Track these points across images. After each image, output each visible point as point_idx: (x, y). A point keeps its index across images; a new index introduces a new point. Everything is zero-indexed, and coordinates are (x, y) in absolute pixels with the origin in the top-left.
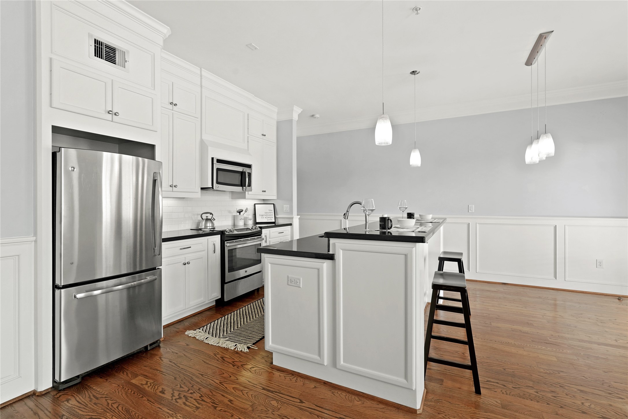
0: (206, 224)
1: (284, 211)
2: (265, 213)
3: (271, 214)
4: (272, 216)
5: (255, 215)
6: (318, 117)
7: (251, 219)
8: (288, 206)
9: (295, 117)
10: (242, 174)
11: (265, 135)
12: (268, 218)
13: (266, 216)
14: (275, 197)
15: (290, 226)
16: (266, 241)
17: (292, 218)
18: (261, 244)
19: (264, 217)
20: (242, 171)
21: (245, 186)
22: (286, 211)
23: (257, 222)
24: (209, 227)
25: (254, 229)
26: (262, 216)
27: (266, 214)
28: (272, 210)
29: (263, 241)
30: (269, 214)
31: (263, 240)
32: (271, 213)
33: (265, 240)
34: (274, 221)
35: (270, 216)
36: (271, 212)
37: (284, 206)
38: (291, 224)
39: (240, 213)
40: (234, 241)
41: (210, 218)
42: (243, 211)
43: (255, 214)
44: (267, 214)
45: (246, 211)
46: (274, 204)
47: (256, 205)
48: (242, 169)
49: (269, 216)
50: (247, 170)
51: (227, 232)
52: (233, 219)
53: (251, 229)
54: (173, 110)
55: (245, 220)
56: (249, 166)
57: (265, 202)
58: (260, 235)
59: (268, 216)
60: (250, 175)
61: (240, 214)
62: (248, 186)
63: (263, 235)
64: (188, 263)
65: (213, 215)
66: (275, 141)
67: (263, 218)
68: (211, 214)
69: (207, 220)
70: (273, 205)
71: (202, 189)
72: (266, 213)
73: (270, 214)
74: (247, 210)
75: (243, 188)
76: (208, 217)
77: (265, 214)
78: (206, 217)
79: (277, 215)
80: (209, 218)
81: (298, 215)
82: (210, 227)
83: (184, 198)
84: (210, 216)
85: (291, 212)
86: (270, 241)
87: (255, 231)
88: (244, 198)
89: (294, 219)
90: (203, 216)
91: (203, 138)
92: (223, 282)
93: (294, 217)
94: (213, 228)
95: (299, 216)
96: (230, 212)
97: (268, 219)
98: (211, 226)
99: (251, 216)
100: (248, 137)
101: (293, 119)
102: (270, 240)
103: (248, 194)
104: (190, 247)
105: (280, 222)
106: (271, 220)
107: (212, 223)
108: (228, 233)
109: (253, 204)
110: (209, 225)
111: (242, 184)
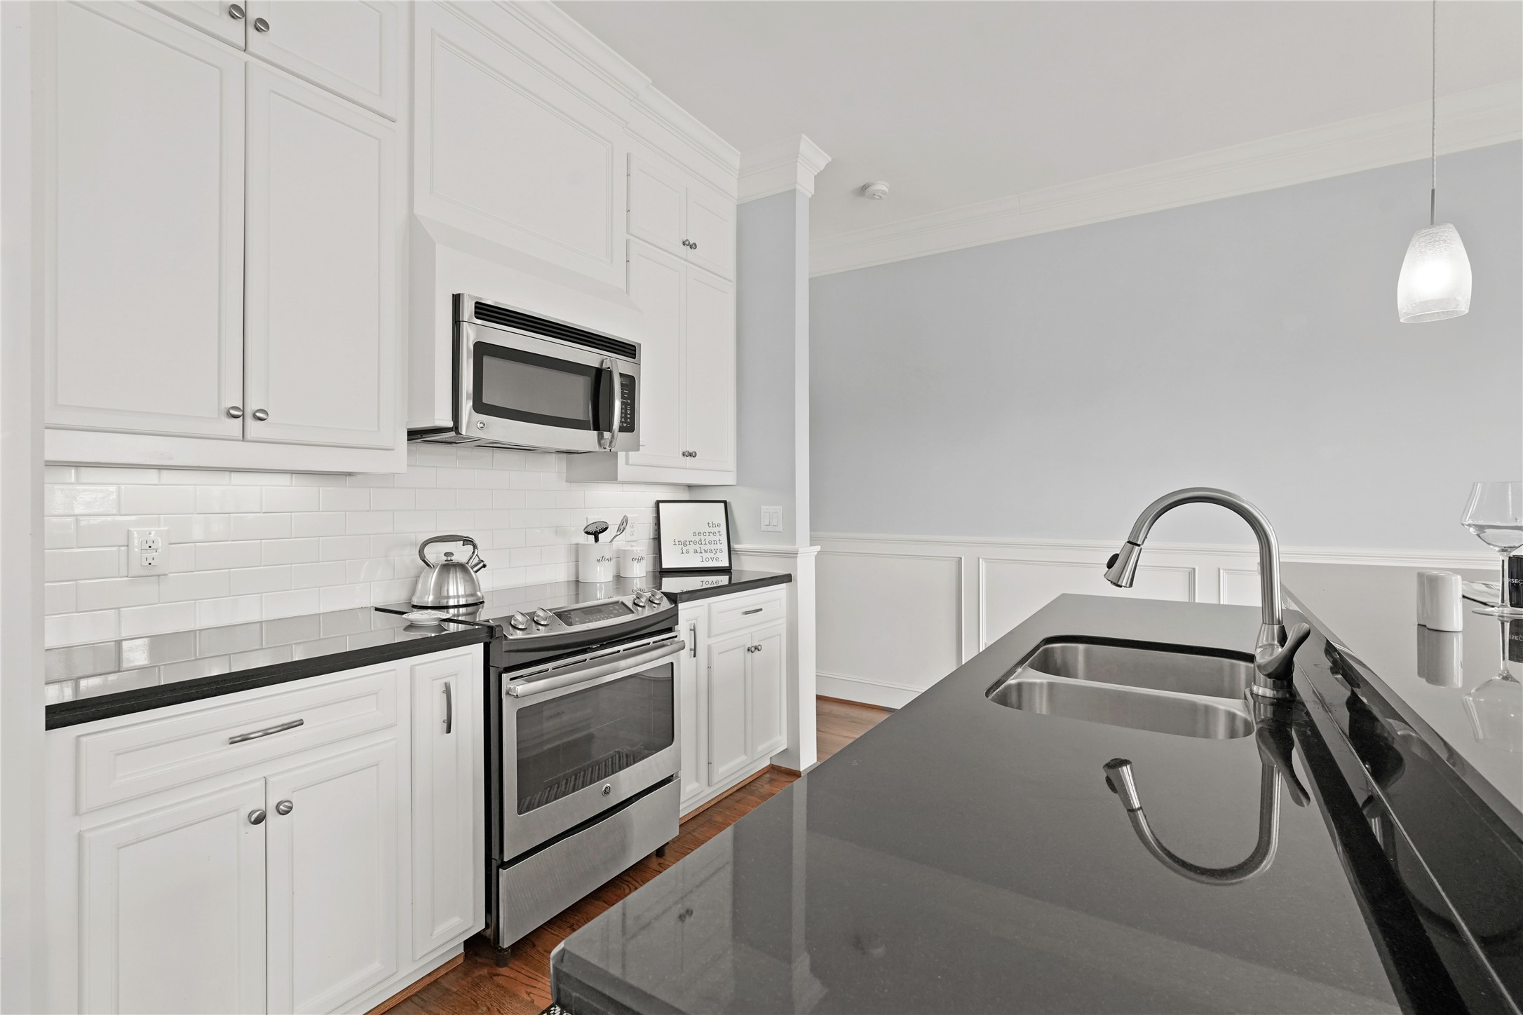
0: (440, 586)
1: (764, 528)
2: (694, 535)
3: (717, 538)
4: (718, 546)
5: (657, 542)
6: (884, 192)
7: (640, 560)
8: (779, 508)
9: (806, 185)
10: (599, 377)
11: (693, 246)
12: (706, 552)
13: (697, 547)
14: (730, 479)
15: (784, 584)
16: (695, 650)
17: (794, 555)
18: (672, 663)
19: (692, 547)
20: (597, 365)
21: (610, 429)
22: (770, 528)
23: (663, 567)
24: (454, 597)
25: (643, 607)
26: (685, 544)
27: (697, 539)
28: (719, 525)
29: (685, 654)
30: (708, 538)
31: (683, 648)
32: (714, 534)
33: (689, 645)
34: (728, 565)
35: (713, 547)
36: (716, 530)
37: (764, 508)
38: (790, 575)
39: (596, 535)
40: (550, 666)
41: (463, 560)
42: (606, 529)
43: (658, 539)
44: (702, 537)
45: (621, 530)
46: (725, 502)
47: (661, 504)
48: (599, 358)
49: (708, 547)
50: (619, 365)
51: (515, 627)
52: (574, 559)
53: (630, 605)
54: (250, 48)
55: (620, 558)
56: (628, 350)
57: (694, 495)
58: (670, 630)
59: (703, 547)
60: (630, 384)
61: (597, 540)
62: (622, 429)
63: (682, 630)
64: (284, 810)
65: (475, 547)
66: (732, 274)
67: (688, 552)
68: (467, 541)
69: (449, 567)
70: (723, 504)
71: (413, 435)
72: (699, 534)
73: (712, 538)
74: (625, 524)
75: (600, 437)
76: (452, 554)
77: (693, 539)
78: (446, 554)
79: (738, 543)
80: (457, 558)
81: (813, 541)
82: (458, 597)
83: (350, 474)
84: (461, 553)
85: (791, 534)
86: (709, 647)
87: (647, 612)
88: (612, 477)
89: (800, 559)
90: (427, 550)
91: (417, 211)
92: (494, 863)
93: (800, 551)
94: (471, 601)
95: (818, 548)
96: (559, 531)
97: (705, 555)
98: (463, 596)
99: (643, 547)
100: (628, 242)
101: (798, 187)
102: (710, 641)
103: (627, 463)
104: (301, 723)
105: (749, 567)
106: (717, 559)
107: (472, 582)
108: (519, 635)
109: (652, 503)
110: (456, 590)
111: (599, 422)
